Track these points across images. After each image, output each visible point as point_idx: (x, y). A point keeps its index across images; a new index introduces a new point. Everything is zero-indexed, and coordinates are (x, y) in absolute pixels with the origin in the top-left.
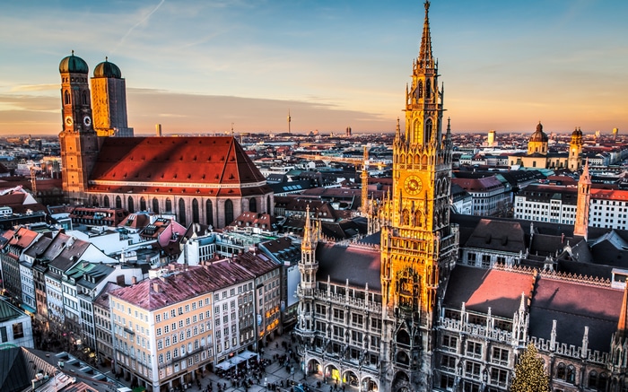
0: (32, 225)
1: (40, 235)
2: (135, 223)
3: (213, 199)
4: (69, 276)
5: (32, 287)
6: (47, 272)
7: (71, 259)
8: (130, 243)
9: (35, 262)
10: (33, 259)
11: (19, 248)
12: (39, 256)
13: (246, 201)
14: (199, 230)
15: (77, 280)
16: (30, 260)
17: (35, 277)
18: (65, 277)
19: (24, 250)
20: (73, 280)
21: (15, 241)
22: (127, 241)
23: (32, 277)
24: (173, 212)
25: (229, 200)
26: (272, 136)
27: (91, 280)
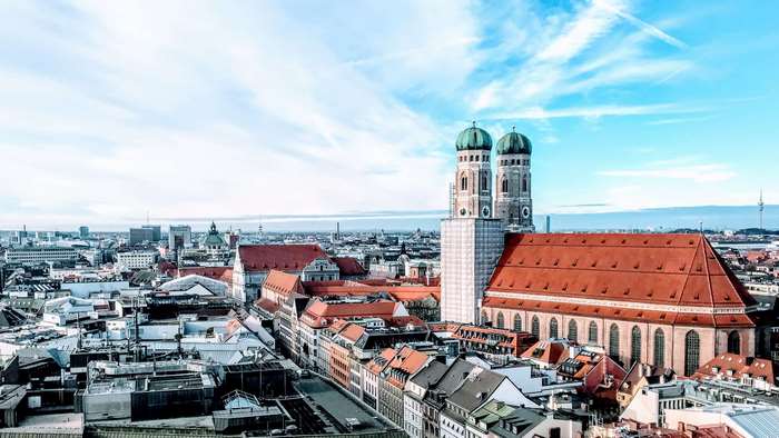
0: (417, 344)
1: (431, 359)
2: (547, 354)
3: (666, 329)
4: (478, 420)
5: (420, 428)
6: (443, 409)
7: (479, 395)
8: (545, 383)
9: (427, 395)
10: (424, 391)
11: (404, 374)
12: (432, 387)
13: (723, 336)
14: (649, 375)
15: (490, 426)
16: (420, 391)
17: (425, 415)
18: (472, 420)
19: (411, 377)
20: (483, 425)
21: (397, 364)
22: (540, 379)
23: (421, 415)
24: (600, 343)
25: (693, 331)
26: (728, 233)
27: (511, 430)
